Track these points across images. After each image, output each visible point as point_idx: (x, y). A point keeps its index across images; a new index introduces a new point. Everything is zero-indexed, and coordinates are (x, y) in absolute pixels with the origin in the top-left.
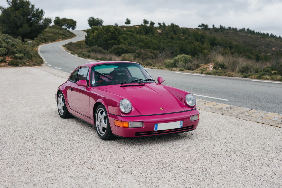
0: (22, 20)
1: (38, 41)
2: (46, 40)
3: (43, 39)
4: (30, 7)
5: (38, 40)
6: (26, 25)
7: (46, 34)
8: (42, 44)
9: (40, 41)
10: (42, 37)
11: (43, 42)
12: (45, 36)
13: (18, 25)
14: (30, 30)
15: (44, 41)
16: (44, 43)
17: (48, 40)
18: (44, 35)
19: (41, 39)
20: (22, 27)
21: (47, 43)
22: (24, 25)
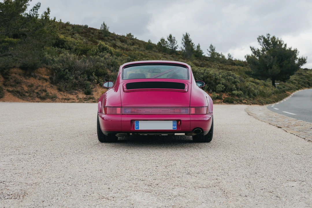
0: (271, 61)
2: (311, 85)
3: (307, 83)
4: (283, 46)
5: (301, 84)
6: (275, 66)
8: (305, 88)
9: (302, 85)
10: (306, 81)
11: (305, 87)
12: (309, 80)
13: (268, 66)
14: (279, 71)
15: (307, 85)
16: (307, 88)
18: (309, 79)
19: (305, 83)
20: (271, 68)
22: (274, 66)
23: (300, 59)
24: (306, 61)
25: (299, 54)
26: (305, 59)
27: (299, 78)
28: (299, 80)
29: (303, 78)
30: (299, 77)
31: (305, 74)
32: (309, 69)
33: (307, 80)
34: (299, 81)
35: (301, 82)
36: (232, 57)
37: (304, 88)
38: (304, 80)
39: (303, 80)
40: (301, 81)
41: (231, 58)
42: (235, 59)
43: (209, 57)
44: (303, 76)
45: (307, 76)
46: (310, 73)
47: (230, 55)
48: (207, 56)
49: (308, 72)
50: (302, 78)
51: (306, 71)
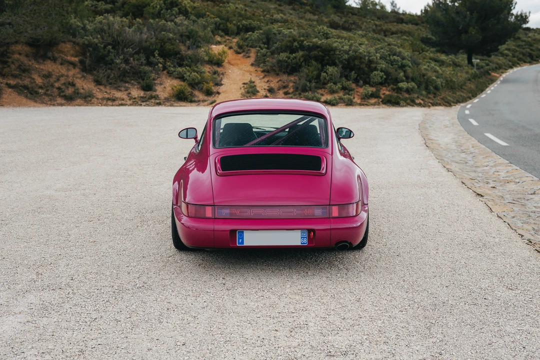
0: (467, 20)
1: (515, 59)
2: (535, 57)
3: (528, 54)
5: (517, 57)
6: (474, 28)
7: (535, 45)
8: (524, 63)
9: (520, 59)
11: (525, 62)
12: (531, 50)
13: (460, 28)
14: (481, 37)
15: (529, 59)
16: (528, 64)
17: (537, 57)
18: (531, 48)
19: (524, 55)
20: (466, 32)
21: (535, 64)
22: (471, 28)
23: (517, 16)
24: (527, 20)
25: (516, 6)
26: (526, 16)
27: (514, 45)
28: (515, 49)
29: (523, 46)
30: (514, 43)
31: (525, 39)
32: (533, 29)
33: (528, 50)
34: (514, 51)
35: (517, 54)
36: (398, 7)
37: (522, 65)
38: (524, 49)
39: (521, 50)
40: (517, 51)
41: (396, 10)
42: (403, 11)
43: (358, 8)
44: (523, 41)
45: (528, 42)
46: (534, 36)
47: (394, 5)
48: (354, 5)
49: (530, 35)
50: (519, 46)
51: (527, 32)
